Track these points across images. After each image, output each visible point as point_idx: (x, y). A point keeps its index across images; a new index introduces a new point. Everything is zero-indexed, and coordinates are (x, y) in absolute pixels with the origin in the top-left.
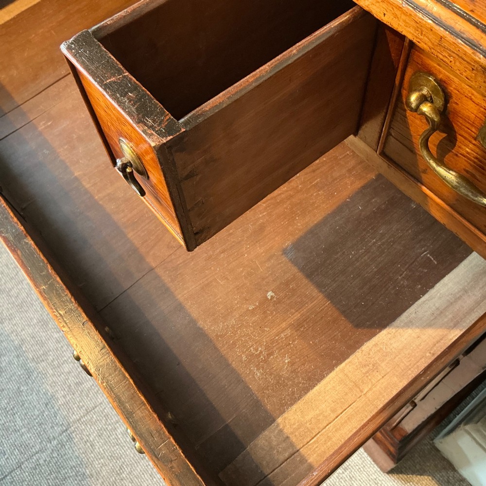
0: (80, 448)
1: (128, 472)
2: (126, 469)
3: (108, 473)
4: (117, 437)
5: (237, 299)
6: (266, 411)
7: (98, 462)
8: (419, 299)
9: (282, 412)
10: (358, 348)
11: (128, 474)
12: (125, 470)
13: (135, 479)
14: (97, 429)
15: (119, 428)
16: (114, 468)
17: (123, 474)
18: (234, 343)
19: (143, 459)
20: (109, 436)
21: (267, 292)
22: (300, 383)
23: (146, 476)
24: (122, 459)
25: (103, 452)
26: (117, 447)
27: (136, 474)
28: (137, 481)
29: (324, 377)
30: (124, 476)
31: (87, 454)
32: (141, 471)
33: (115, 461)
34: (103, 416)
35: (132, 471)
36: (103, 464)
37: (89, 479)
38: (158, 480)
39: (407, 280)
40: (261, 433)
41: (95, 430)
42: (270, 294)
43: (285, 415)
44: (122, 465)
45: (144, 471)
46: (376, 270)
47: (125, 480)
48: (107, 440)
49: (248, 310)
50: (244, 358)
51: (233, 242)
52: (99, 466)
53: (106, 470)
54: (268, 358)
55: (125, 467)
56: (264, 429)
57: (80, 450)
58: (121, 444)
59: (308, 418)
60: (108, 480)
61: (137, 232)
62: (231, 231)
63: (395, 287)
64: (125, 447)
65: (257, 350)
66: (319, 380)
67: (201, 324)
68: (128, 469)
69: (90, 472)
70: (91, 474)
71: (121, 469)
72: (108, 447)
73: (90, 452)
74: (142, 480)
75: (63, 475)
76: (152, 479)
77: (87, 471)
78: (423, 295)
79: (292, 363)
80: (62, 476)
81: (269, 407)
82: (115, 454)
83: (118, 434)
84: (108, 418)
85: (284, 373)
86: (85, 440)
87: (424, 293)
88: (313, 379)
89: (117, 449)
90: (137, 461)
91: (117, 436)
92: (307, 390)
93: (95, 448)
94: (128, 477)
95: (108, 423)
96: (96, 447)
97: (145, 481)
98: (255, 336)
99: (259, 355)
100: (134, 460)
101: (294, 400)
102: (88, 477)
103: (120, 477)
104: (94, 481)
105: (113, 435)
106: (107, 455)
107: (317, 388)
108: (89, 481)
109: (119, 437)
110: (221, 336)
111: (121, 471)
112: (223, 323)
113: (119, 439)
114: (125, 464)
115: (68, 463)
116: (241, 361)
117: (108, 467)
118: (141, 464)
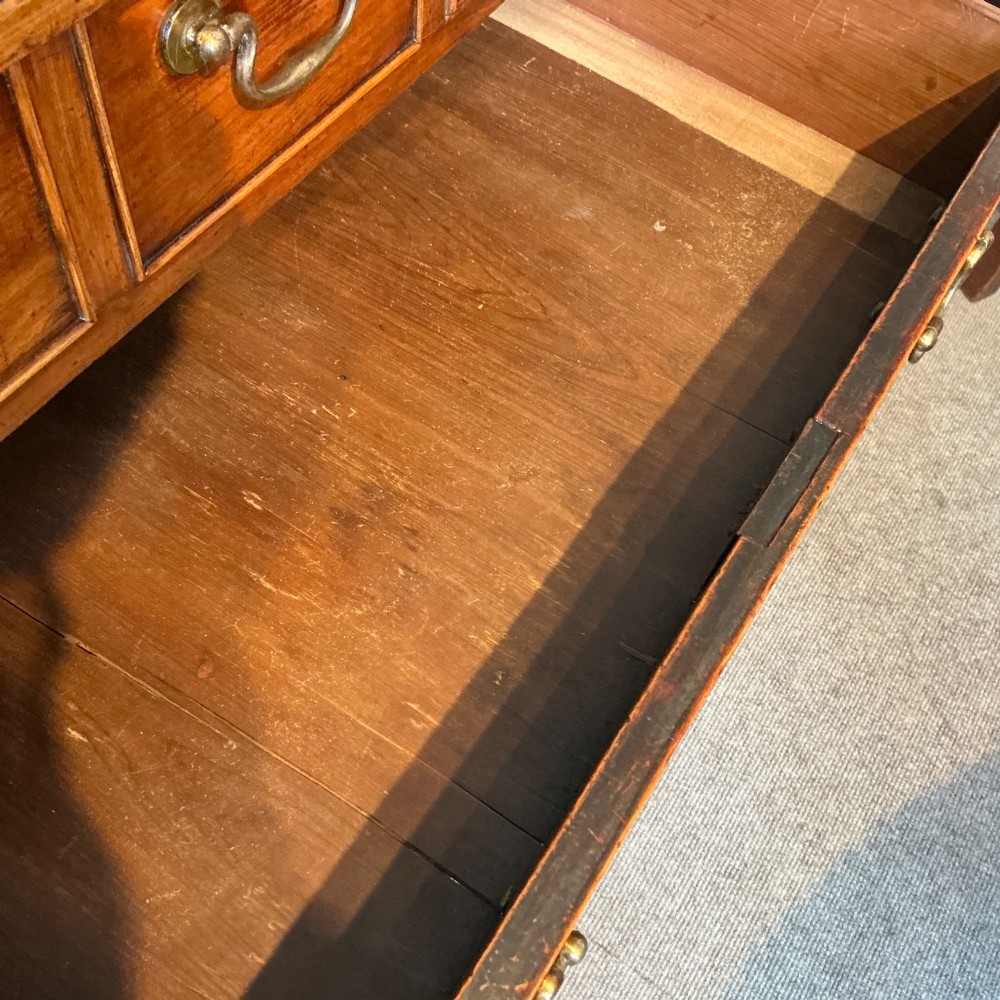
0: (731, 976)
1: (730, 859)
2: (726, 865)
3: (746, 898)
4: (683, 907)
5: (685, 267)
6: (819, 209)
7: (738, 926)
8: (595, 73)
9: (811, 193)
10: (692, 127)
11: (733, 858)
12: (729, 865)
13: (734, 839)
14: (684, 958)
15: (665, 909)
16: (734, 888)
17: (737, 867)
18: (752, 257)
19: (699, 839)
20: (688, 925)
21: (655, 232)
22: (766, 179)
23: (721, 822)
24: (714, 879)
25: (719, 925)
26: (698, 898)
27: (727, 843)
28: (736, 835)
29: (745, 157)
30: (738, 863)
31: (734, 956)
32: (718, 835)
33: (723, 892)
34: (657, 956)
35: (725, 852)
36: (738, 915)
37: (772, 931)
38: (718, 798)
39: (572, 85)
40: (847, 210)
41: (689, 960)
42: (659, 227)
43: (813, 189)
44: (723, 876)
45: (715, 828)
46: (569, 117)
47: (743, 860)
48: (696, 926)
49: (694, 250)
50: (765, 242)
51: (589, 287)
52: (743, 921)
53: (744, 904)
54: (750, 217)
55: (724, 869)
56: (841, 208)
57: (734, 974)
58: (691, 893)
59: (804, 167)
60: (757, 892)
61: (627, 433)
62: (571, 294)
63: (588, 96)
64: (693, 882)
65: (747, 231)
66: (753, 162)
67: (743, 303)
68: (725, 862)
69: (761, 936)
70: (763, 932)
71: (730, 873)
72: (706, 917)
73: (728, 951)
74: (731, 825)
75: (790, 988)
76: (720, 808)
77: (761, 942)
78: (588, 70)
79: (746, 191)
80: (792, 991)
81: (813, 207)
82: (712, 898)
83: (677, 908)
84: (656, 941)
85: (763, 196)
86: (712, 972)
87: (583, 69)
88: (754, 168)
89: (703, 896)
90: (706, 850)
91: (680, 908)
92: (771, 173)
93: (718, 943)
94: (737, 855)
95: (666, 938)
96: (715, 942)
97: (730, 821)
98: (729, 236)
99: (753, 227)
100: (706, 855)
101: (790, 183)
102: (770, 935)
103: (743, 871)
104: (772, 920)
105: (681, 916)
106: (719, 913)
107: (765, 162)
108: (775, 930)
109: (680, 902)
110: (749, 274)
111: (733, 873)
112: (728, 275)
113: (684, 900)
114: (718, 869)
115: (766, 990)
116: (772, 245)
117: (738, 902)
118: (707, 838)
